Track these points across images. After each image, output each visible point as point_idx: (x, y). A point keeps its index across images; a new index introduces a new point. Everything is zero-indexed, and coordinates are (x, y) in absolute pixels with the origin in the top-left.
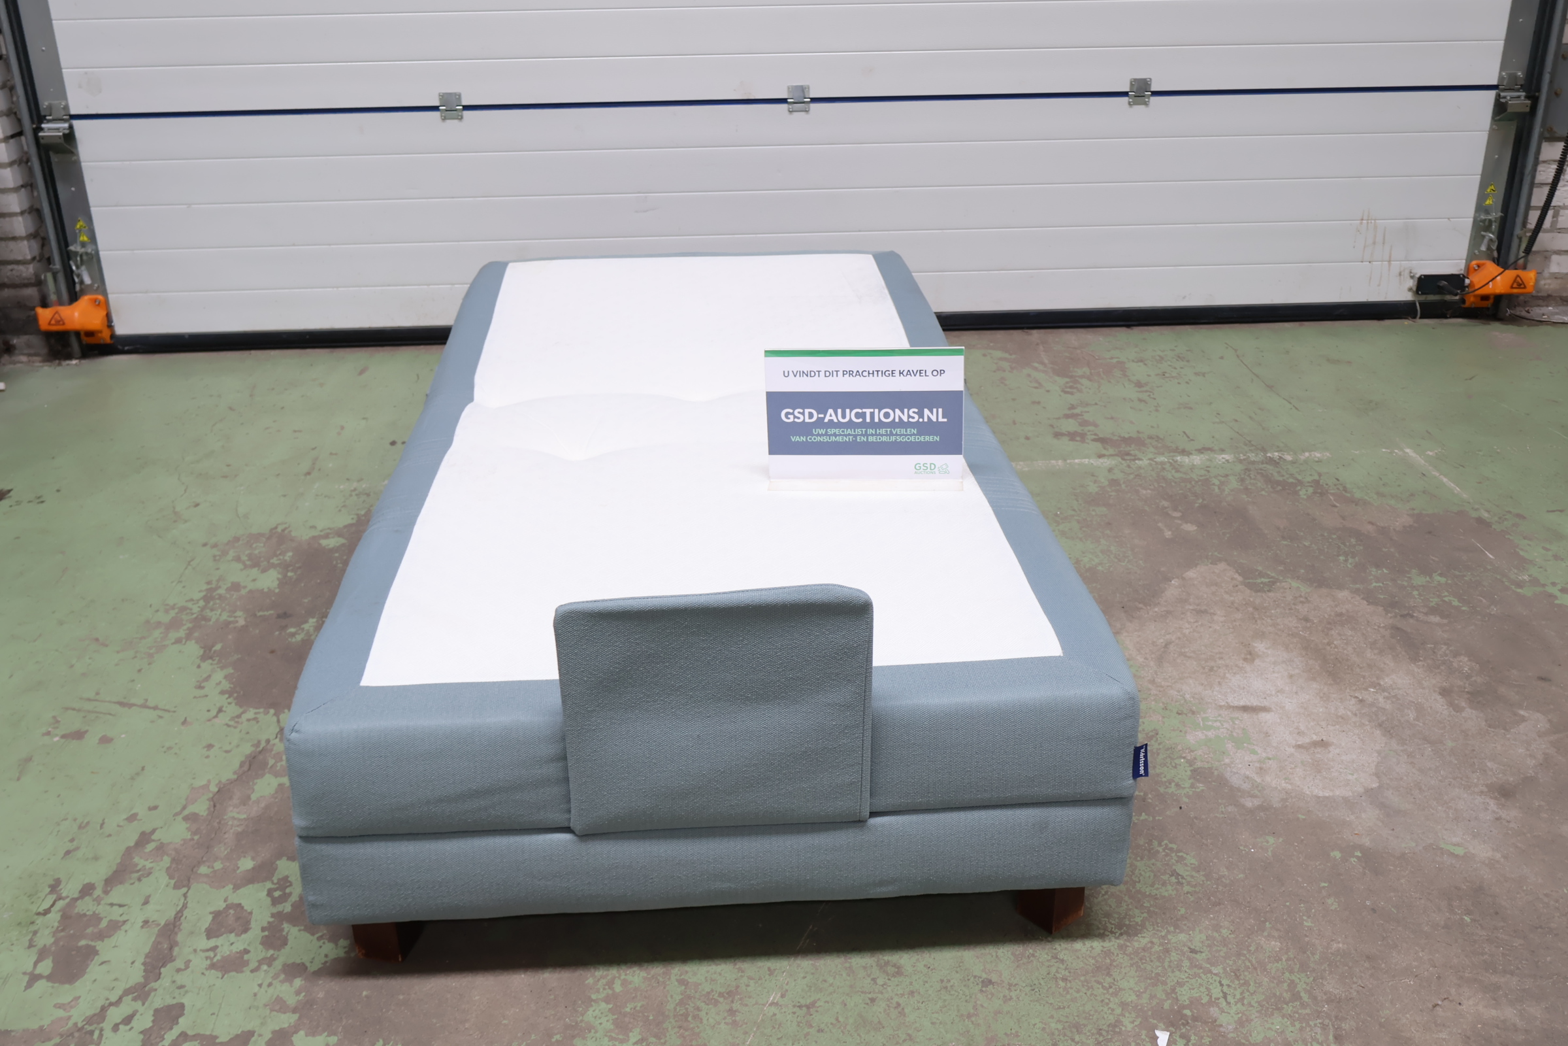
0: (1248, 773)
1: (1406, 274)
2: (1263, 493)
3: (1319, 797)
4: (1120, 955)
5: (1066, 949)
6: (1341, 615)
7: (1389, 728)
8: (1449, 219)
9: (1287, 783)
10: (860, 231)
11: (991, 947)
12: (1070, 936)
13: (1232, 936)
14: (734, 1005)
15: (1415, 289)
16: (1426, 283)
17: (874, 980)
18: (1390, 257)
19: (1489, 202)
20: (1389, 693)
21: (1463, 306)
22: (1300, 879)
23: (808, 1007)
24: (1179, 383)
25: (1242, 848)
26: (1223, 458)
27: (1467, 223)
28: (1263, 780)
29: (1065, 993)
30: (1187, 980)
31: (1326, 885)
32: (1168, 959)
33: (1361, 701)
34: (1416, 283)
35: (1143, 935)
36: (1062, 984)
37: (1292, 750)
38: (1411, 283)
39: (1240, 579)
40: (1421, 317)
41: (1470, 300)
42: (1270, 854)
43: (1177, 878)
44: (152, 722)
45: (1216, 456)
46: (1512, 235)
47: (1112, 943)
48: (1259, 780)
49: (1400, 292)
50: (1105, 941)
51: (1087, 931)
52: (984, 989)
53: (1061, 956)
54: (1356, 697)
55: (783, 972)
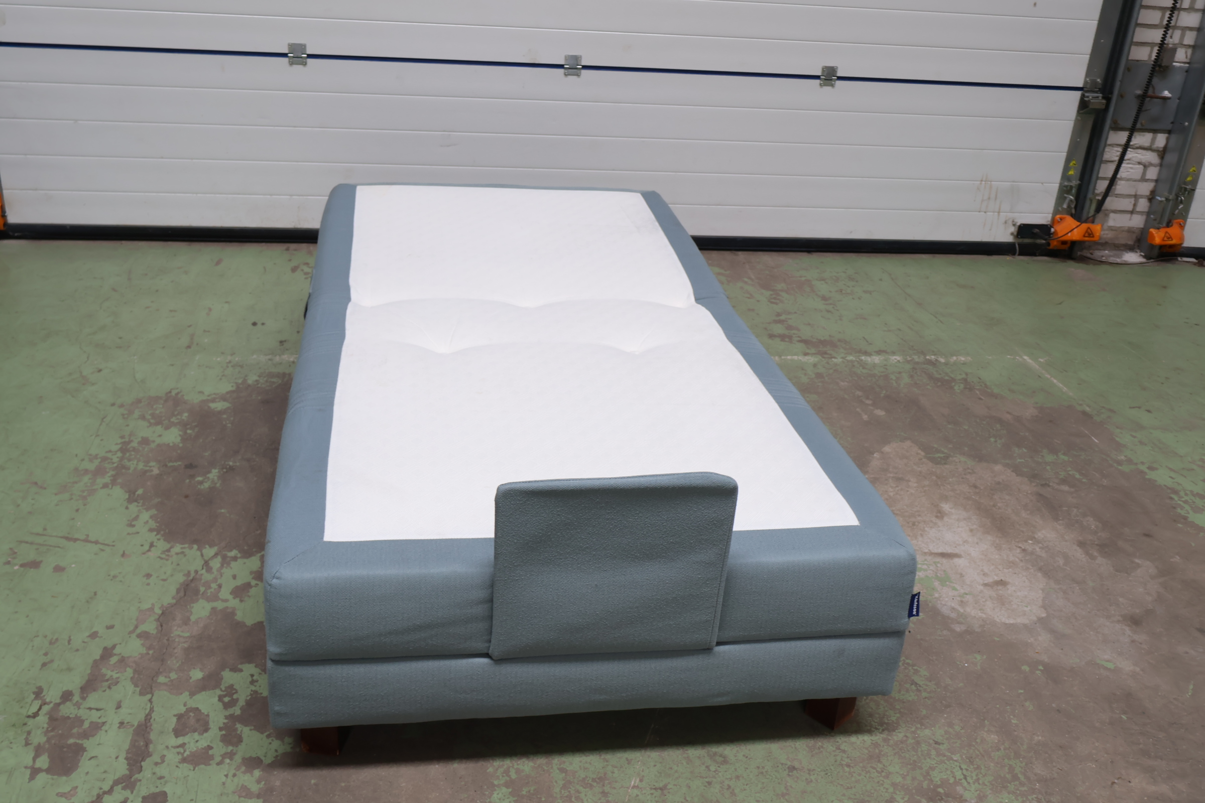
0: (953, 605)
1: (1010, 223)
2: (929, 387)
3: (1006, 624)
4: (885, 747)
5: (845, 742)
6: (999, 483)
7: (1047, 571)
8: (1042, 183)
9: (982, 613)
11: (790, 741)
12: (847, 732)
13: (963, 731)
14: (605, 788)
15: (1015, 234)
16: (1024, 230)
17: (707, 767)
18: (1000, 209)
19: (1071, 172)
20: (1043, 544)
21: (1048, 248)
22: (1003, 687)
23: (661, 789)
24: (853, 299)
25: (958, 663)
26: (896, 359)
27: (1055, 187)
28: (964, 611)
29: (850, 776)
30: (937, 765)
31: (1022, 691)
32: (919, 750)
33: (1024, 550)
34: (1017, 229)
35: (899, 731)
36: (847, 769)
37: (981, 588)
38: (1013, 229)
39: (923, 453)
40: (1020, 255)
41: (1054, 244)
42: (979, 667)
43: (916, 686)
44: (96, 554)
45: (890, 357)
46: (1085, 197)
47: (877, 737)
48: (962, 611)
49: (1004, 235)
50: (872, 735)
51: (859, 728)
52: (790, 774)
53: (842, 747)
54: (1020, 547)
55: (638, 761)
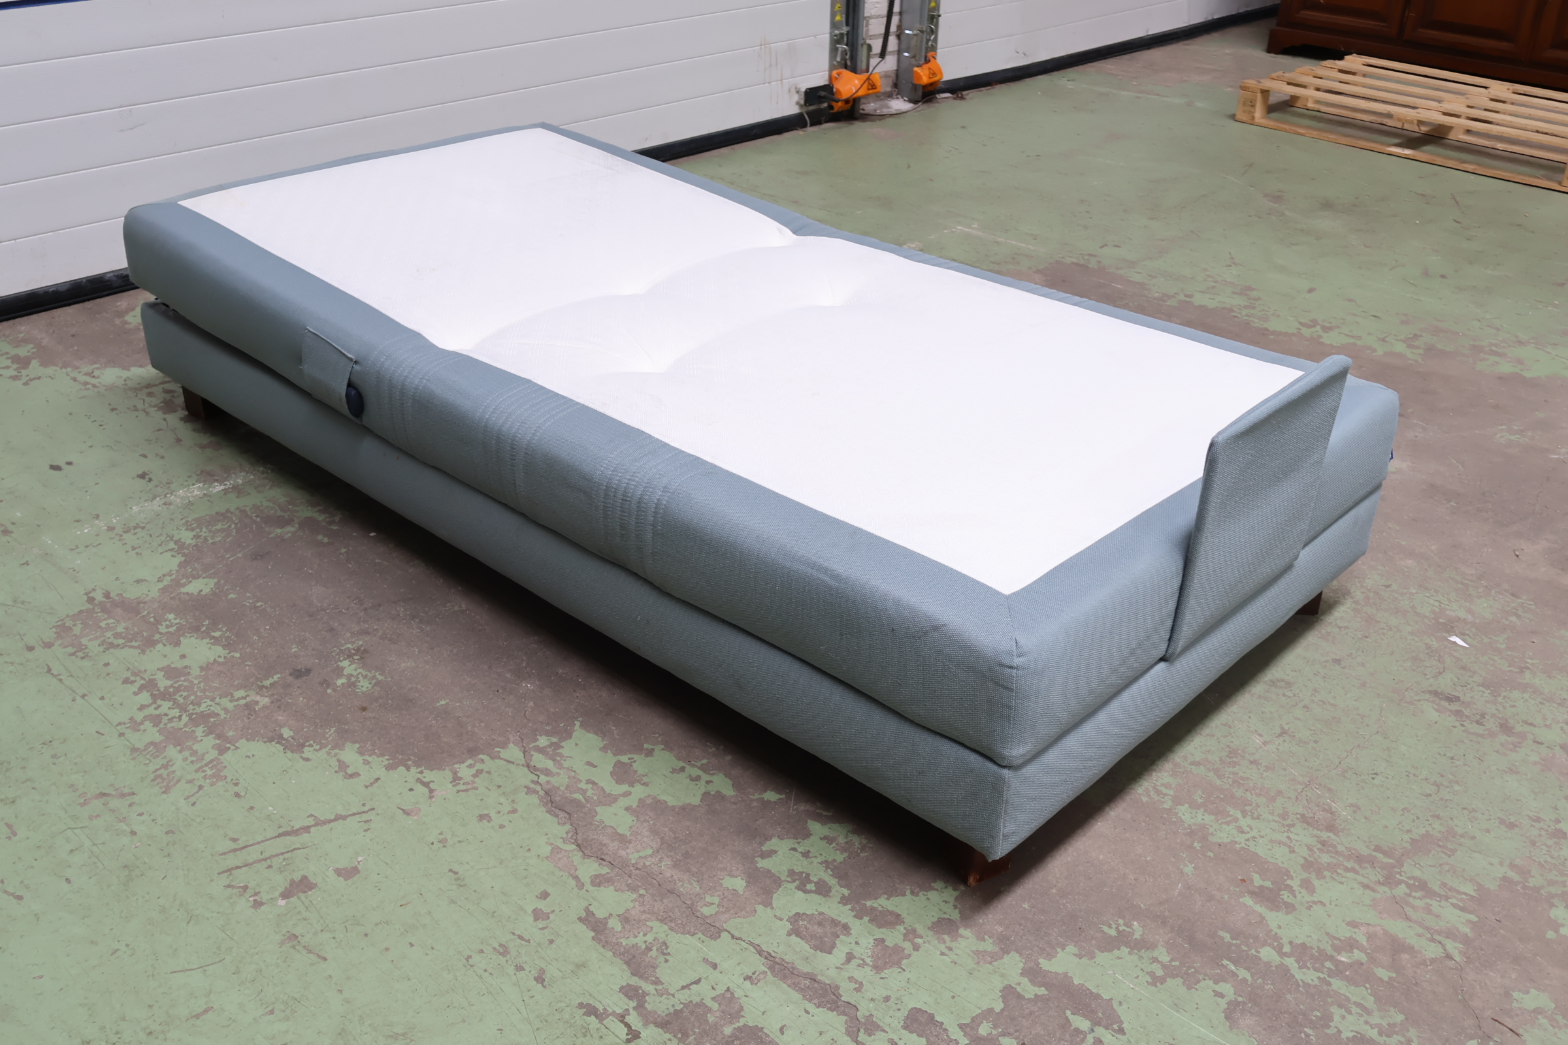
1: (794, 91)
4: (1363, 608)
5: (1335, 619)
8: (815, 36)
10: (366, 117)
11: (1302, 641)
14: (1247, 758)
15: (802, 102)
16: (812, 95)
17: (1284, 695)
18: (782, 76)
19: (838, 18)
21: (831, 111)
23: (1284, 733)
27: (826, 38)
29: (1378, 644)
30: (1411, 603)
32: (1385, 598)
34: (803, 96)
35: (1352, 591)
36: (1368, 640)
38: (796, 98)
40: (812, 125)
41: (838, 106)
44: (366, 830)
46: (857, 43)
49: (792, 106)
52: (1342, 666)
53: (1341, 625)
55: (1233, 722)
